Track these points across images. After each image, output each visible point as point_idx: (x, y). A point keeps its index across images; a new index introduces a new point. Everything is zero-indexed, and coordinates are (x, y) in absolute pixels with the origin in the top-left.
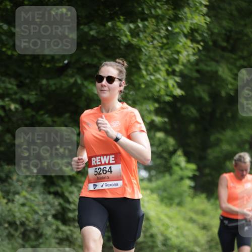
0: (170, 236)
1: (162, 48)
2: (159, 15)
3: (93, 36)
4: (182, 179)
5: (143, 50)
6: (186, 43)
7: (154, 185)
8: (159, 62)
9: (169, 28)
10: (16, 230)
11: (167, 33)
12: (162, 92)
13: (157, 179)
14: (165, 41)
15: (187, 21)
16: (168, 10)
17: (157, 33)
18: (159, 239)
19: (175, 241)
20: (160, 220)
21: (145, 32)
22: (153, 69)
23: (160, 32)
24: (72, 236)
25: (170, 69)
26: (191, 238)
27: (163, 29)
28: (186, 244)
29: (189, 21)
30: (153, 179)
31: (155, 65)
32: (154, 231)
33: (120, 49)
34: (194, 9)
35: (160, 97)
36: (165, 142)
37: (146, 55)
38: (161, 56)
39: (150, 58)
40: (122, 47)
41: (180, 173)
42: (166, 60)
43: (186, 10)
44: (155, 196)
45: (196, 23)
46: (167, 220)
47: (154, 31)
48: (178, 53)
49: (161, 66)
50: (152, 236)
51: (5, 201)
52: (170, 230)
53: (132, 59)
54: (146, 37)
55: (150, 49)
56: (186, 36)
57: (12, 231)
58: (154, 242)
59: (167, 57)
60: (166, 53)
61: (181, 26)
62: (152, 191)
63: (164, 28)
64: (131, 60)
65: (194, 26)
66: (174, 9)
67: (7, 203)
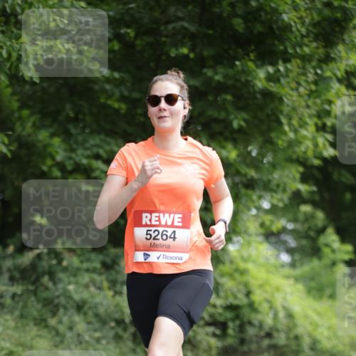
0: (319, 337)
1: (309, 96)
2: (306, 55)
3: (219, 82)
4: (334, 264)
5: (285, 99)
6: (339, 90)
7: (298, 272)
8: (306, 115)
9: (319, 72)
10: (125, 330)
11: (316, 77)
12: (310, 153)
13: (302, 264)
14: (313, 87)
15: (341, 62)
16: (317, 48)
17: (303, 78)
18: (306, 341)
19: (326, 344)
20: (306, 317)
21: (287, 76)
22: (299, 123)
23: (306, 76)
24: (194, 337)
25: (320, 123)
26: (347, 340)
27: (310, 72)
28: (341, 347)
29: (344, 62)
30: (298, 264)
31: (301, 119)
32: (300, 331)
33: (256, 98)
34: (351, 46)
35: (306, 159)
36: (313, 216)
37: (288, 105)
38: (308, 107)
39: (294, 109)
40: (259, 96)
41: (332, 256)
42: (314, 112)
43: (341, 47)
44: (300, 287)
45: (353, 65)
46: (315, 318)
47: (299, 74)
48: (330, 102)
49: (308, 120)
50: (297, 338)
51: (111, 293)
52: (320, 330)
53: (272, 111)
54: (288, 83)
55: (295, 98)
56: (340, 81)
57: (120, 331)
58: (299, 345)
59: (316, 108)
60: (315, 104)
61: (333, 68)
62: (297, 279)
63: (312, 71)
64: (269, 112)
65: (351, 68)
66: (325, 47)
67: (114, 296)
